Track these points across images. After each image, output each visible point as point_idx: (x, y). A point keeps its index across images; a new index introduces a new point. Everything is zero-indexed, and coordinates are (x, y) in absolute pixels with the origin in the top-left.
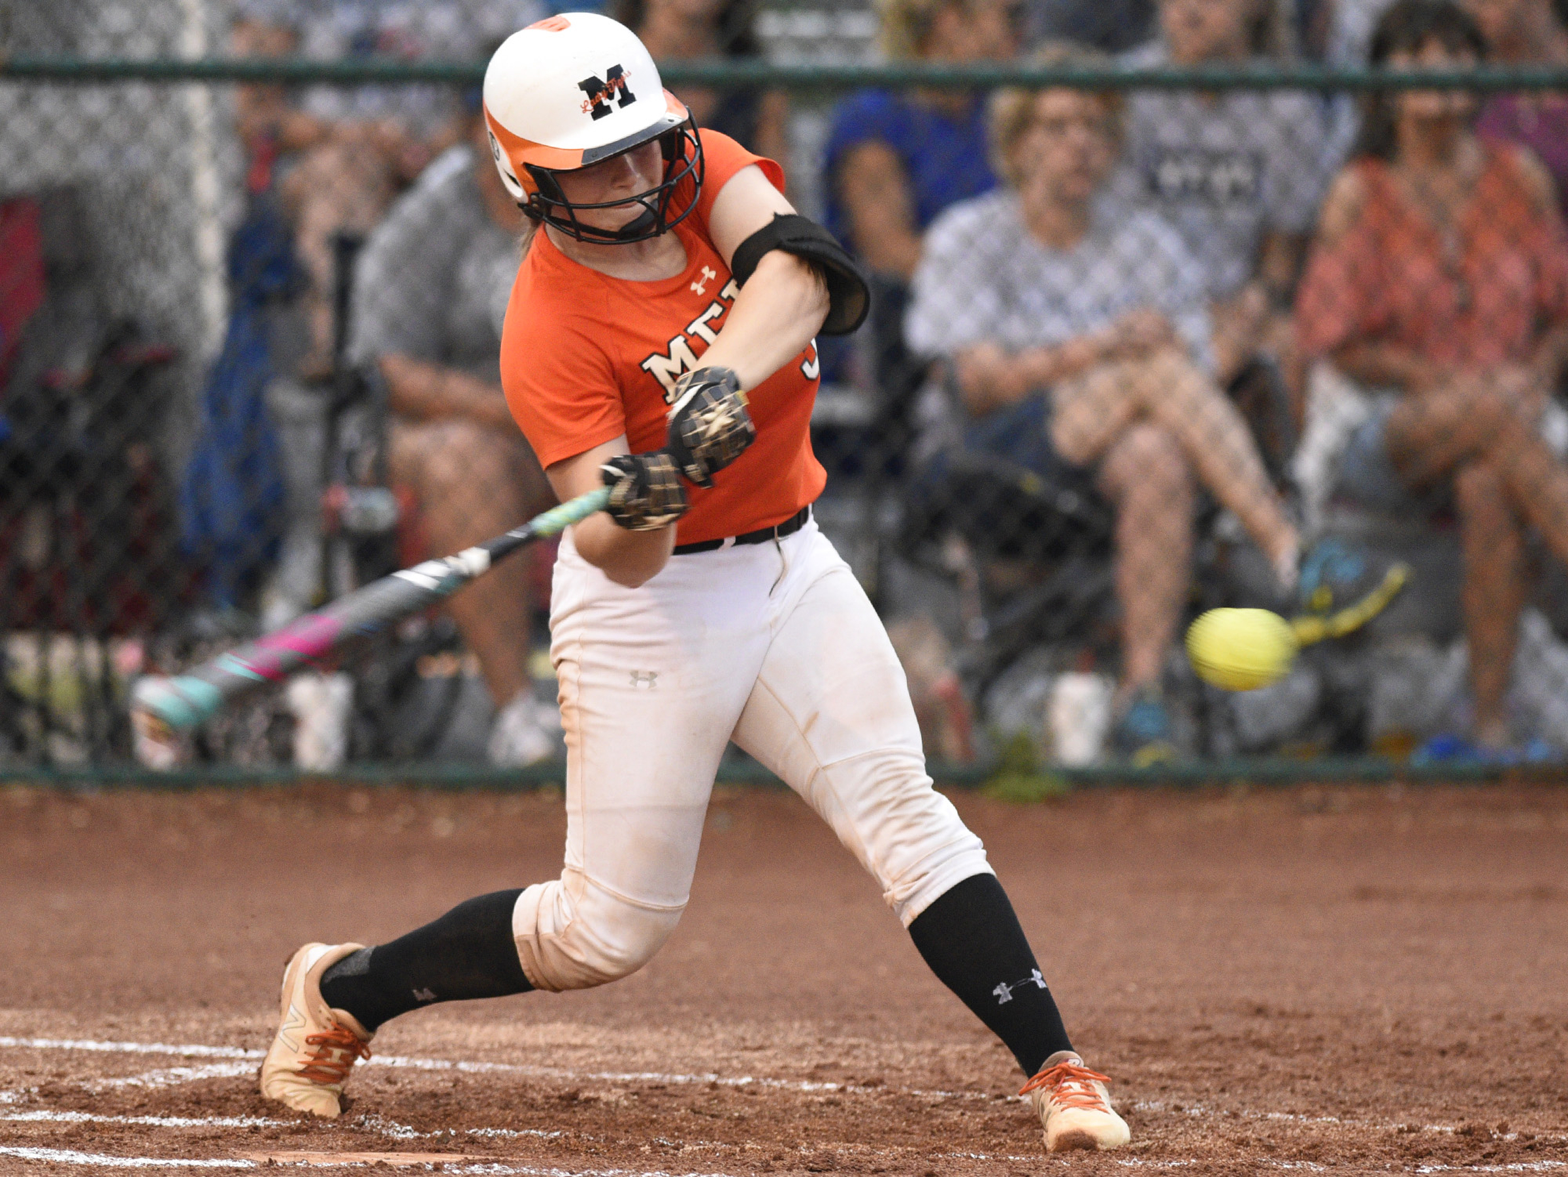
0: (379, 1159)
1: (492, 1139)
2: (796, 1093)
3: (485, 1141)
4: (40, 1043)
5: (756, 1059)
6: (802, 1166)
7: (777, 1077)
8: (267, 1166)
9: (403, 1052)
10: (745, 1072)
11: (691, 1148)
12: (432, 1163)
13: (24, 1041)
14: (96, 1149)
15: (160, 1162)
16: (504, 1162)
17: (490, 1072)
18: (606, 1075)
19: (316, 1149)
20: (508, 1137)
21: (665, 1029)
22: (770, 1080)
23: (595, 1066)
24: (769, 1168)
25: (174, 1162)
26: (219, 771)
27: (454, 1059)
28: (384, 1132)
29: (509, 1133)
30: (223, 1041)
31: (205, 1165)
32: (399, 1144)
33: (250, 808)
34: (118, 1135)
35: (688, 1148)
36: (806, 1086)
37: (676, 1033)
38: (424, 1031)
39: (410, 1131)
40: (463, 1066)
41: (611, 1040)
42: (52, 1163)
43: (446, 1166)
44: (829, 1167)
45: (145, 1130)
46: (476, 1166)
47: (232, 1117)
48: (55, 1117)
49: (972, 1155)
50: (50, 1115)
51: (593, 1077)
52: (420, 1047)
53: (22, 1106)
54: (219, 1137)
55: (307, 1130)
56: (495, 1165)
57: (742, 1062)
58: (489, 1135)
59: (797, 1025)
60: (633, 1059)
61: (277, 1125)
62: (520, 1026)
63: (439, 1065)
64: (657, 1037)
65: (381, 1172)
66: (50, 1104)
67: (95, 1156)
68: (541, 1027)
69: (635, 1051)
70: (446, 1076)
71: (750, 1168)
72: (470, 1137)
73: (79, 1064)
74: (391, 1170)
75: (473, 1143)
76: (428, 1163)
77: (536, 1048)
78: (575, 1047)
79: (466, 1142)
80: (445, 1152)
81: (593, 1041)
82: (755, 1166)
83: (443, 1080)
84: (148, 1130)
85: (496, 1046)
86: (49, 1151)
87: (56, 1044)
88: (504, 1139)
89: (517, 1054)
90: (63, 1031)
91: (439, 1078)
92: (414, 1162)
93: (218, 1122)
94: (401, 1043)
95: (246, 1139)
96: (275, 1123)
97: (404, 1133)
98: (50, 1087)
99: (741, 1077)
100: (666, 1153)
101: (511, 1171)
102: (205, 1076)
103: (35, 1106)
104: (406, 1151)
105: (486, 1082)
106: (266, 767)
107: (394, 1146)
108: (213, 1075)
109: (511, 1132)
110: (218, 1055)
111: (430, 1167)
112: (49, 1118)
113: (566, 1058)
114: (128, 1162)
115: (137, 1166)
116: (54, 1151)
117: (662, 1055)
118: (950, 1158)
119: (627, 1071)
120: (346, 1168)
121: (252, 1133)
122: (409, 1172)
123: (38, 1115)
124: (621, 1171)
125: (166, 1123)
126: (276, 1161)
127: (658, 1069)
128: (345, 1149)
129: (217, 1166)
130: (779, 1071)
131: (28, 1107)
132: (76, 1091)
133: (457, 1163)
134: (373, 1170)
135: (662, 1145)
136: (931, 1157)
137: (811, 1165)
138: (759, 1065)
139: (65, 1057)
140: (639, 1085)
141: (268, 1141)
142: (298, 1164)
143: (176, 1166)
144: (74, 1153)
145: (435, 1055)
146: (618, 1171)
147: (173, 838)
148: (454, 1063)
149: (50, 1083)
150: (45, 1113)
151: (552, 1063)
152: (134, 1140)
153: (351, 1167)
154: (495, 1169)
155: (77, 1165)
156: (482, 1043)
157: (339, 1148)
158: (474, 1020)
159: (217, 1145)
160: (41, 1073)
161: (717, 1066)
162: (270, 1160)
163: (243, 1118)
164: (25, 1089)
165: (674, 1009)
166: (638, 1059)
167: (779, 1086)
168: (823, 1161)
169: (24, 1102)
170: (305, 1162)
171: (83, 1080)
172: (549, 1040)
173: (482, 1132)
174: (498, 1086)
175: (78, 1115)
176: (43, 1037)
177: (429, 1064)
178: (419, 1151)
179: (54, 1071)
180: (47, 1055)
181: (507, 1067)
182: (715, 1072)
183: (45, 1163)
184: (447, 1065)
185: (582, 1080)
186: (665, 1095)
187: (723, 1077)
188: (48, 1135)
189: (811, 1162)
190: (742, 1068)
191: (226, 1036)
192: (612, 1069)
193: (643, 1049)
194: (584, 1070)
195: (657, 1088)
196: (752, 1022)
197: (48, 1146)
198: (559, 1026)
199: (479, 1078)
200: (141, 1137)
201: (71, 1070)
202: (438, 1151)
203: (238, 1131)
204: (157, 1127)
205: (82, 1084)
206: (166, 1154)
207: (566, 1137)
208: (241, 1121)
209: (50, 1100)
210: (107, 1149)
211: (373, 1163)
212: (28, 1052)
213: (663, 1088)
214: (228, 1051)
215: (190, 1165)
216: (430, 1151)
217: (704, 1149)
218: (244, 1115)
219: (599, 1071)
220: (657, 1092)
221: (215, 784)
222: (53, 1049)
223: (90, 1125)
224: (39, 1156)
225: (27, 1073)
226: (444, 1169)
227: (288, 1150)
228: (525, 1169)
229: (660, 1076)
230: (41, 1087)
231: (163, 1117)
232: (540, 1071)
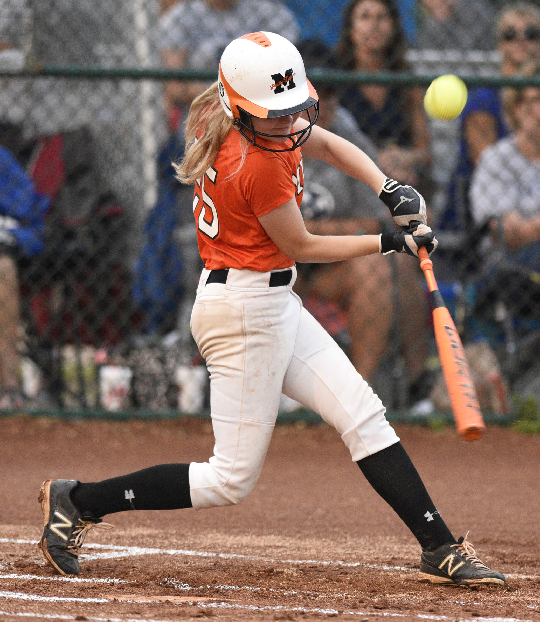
0: (167, 599)
1: (227, 590)
2: (379, 571)
3: (224, 591)
4: (20, 541)
5: (364, 554)
6: (372, 606)
7: (372, 563)
8: (114, 602)
9: (194, 548)
10: (357, 560)
11: (322, 597)
12: (192, 602)
13: (13, 540)
14: (34, 592)
15: (62, 599)
16: (227, 602)
17: (234, 558)
18: (290, 561)
19: (141, 594)
20: (234, 590)
21: (324, 539)
22: (368, 564)
23: (285, 556)
24: (355, 607)
25: (69, 599)
26: (141, 412)
27: (218, 552)
28: (176, 586)
29: (236, 588)
30: (109, 541)
31: (84, 601)
32: (182, 592)
33: (155, 431)
34: (47, 586)
35: (321, 596)
36: (386, 568)
37: (329, 541)
38: (207, 538)
39: (188, 586)
40: (222, 555)
41: (296, 544)
42: (11, 599)
43: (199, 603)
44: (385, 607)
45: (61, 584)
46: (214, 603)
47: (104, 578)
48: (19, 577)
49: (457, 602)
50: (17, 576)
51: (283, 561)
52: (203, 546)
53: (5, 571)
54: (95, 588)
55: (139, 585)
56: (223, 603)
57: (357, 556)
58: (226, 589)
59: (388, 538)
60: (305, 553)
61: (125, 582)
62: (254, 537)
63: (210, 554)
64: (319, 543)
65: (167, 606)
66: (18, 570)
67: (32, 596)
68: (264, 537)
69: (306, 550)
70: (212, 560)
71: (346, 607)
72: (216, 589)
73: (37, 552)
74: (172, 605)
75: (218, 592)
76: (190, 602)
77: (259, 547)
78: (278, 547)
79: (214, 592)
80: (204, 597)
81: (287, 544)
82: (349, 605)
83: (210, 562)
84: (62, 584)
85: (240, 546)
86: (10, 593)
87: (28, 542)
88: (233, 590)
89: (250, 550)
90: (33, 536)
91: (209, 561)
92: (185, 601)
93: (97, 580)
94: (194, 543)
95: (108, 589)
96: (124, 581)
97: (185, 587)
98: (19, 563)
99: (355, 563)
100: (309, 599)
101: (230, 606)
102: (96, 558)
103: (11, 571)
104: (185, 596)
105: (230, 563)
106: (164, 410)
107: (179, 593)
108: (100, 558)
109: (237, 587)
110: (105, 548)
111: (191, 604)
112: (16, 577)
113: (272, 552)
114: (47, 599)
115: (51, 601)
116: (12, 593)
117: (319, 551)
118: (446, 603)
119: (300, 559)
120: (151, 603)
121: (111, 586)
122: (181, 606)
123: (11, 576)
124: (283, 607)
125: (72, 580)
126: (117, 600)
127: (316, 558)
128: (155, 594)
129: (90, 601)
130: (374, 560)
131: (8, 572)
132: (32, 564)
133: (205, 602)
134: (163, 604)
135: (308, 595)
136: (437, 602)
137: (377, 605)
138: (364, 557)
139: (30, 548)
140: (304, 566)
141: (119, 590)
142: (129, 601)
143: (70, 601)
144: (22, 594)
145: (209, 550)
146: (282, 607)
147: (116, 444)
148: (218, 553)
149: (20, 560)
150: (14, 575)
151: (265, 555)
152: (54, 588)
153: (153, 603)
154: (223, 605)
155: (23, 600)
156: (233, 545)
157: (152, 594)
158: (232, 534)
159: (94, 592)
160: (17, 556)
161: (344, 557)
162: (115, 599)
163: (109, 579)
164: (7, 563)
165: (331, 529)
166: (308, 553)
167: (372, 567)
168: (382, 604)
169: (6, 569)
170: (132, 600)
171: (36, 559)
172: (266, 543)
173: (223, 587)
174: (236, 565)
175: (31, 576)
176: (22, 539)
177: (205, 554)
178: (191, 596)
179: (24, 554)
180: (22, 547)
181: (243, 556)
182: (342, 560)
183: (7, 599)
184: (214, 555)
185: (278, 563)
186: (316, 571)
187: (347, 562)
188: (13, 585)
189: (376, 604)
190: (356, 558)
191: (111, 539)
192: (294, 558)
193: (310, 549)
194: (280, 558)
195: (313, 567)
196: (367, 537)
197: (11, 590)
198: (273, 537)
199: (228, 561)
200: (58, 587)
201: (32, 554)
202: (200, 596)
203: (105, 585)
204: (67, 582)
205: (35, 561)
206: (67, 596)
207: (262, 590)
208: (108, 580)
209: (19, 569)
210: (39, 593)
211: (164, 601)
212: (13, 545)
213: (316, 567)
214: (110, 546)
215: (76, 601)
216: (196, 596)
217: (328, 597)
218: (109, 577)
219: (287, 559)
220: (313, 569)
221: (138, 418)
222: (26, 544)
223: (34, 581)
224: (4, 596)
225: (10, 555)
226: (198, 605)
227: (128, 594)
228: (237, 605)
229: (316, 562)
230: (16, 562)
231: (71, 578)
232: (258, 558)
